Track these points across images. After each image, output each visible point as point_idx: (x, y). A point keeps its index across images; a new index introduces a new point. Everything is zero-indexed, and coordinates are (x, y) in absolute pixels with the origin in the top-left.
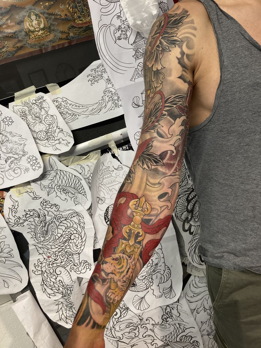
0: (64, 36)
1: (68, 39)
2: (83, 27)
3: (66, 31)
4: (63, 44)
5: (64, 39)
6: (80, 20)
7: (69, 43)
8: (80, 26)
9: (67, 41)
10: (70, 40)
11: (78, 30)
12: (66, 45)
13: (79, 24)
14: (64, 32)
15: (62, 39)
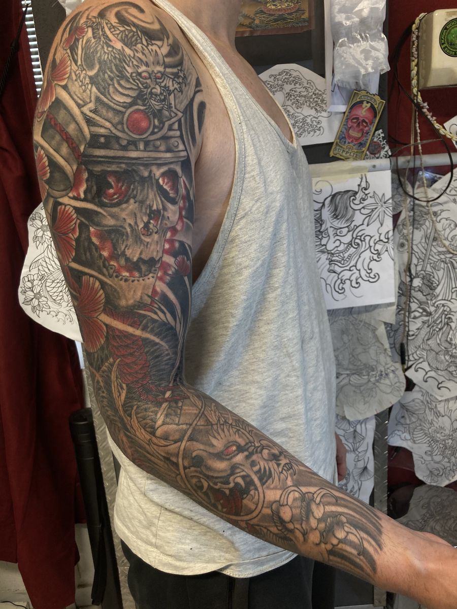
0: (247, 22)
1: (251, 27)
2: (275, 15)
3: (252, 16)
4: (243, 32)
5: (246, 26)
6: (274, 5)
7: (251, 32)
8: (272, 12)
9: (249, 29)
10: (253, 29)
11: (268, 18)
12: (247, 35)
13: (271, 9)
14: (249, 17)
15: (243, 25)
